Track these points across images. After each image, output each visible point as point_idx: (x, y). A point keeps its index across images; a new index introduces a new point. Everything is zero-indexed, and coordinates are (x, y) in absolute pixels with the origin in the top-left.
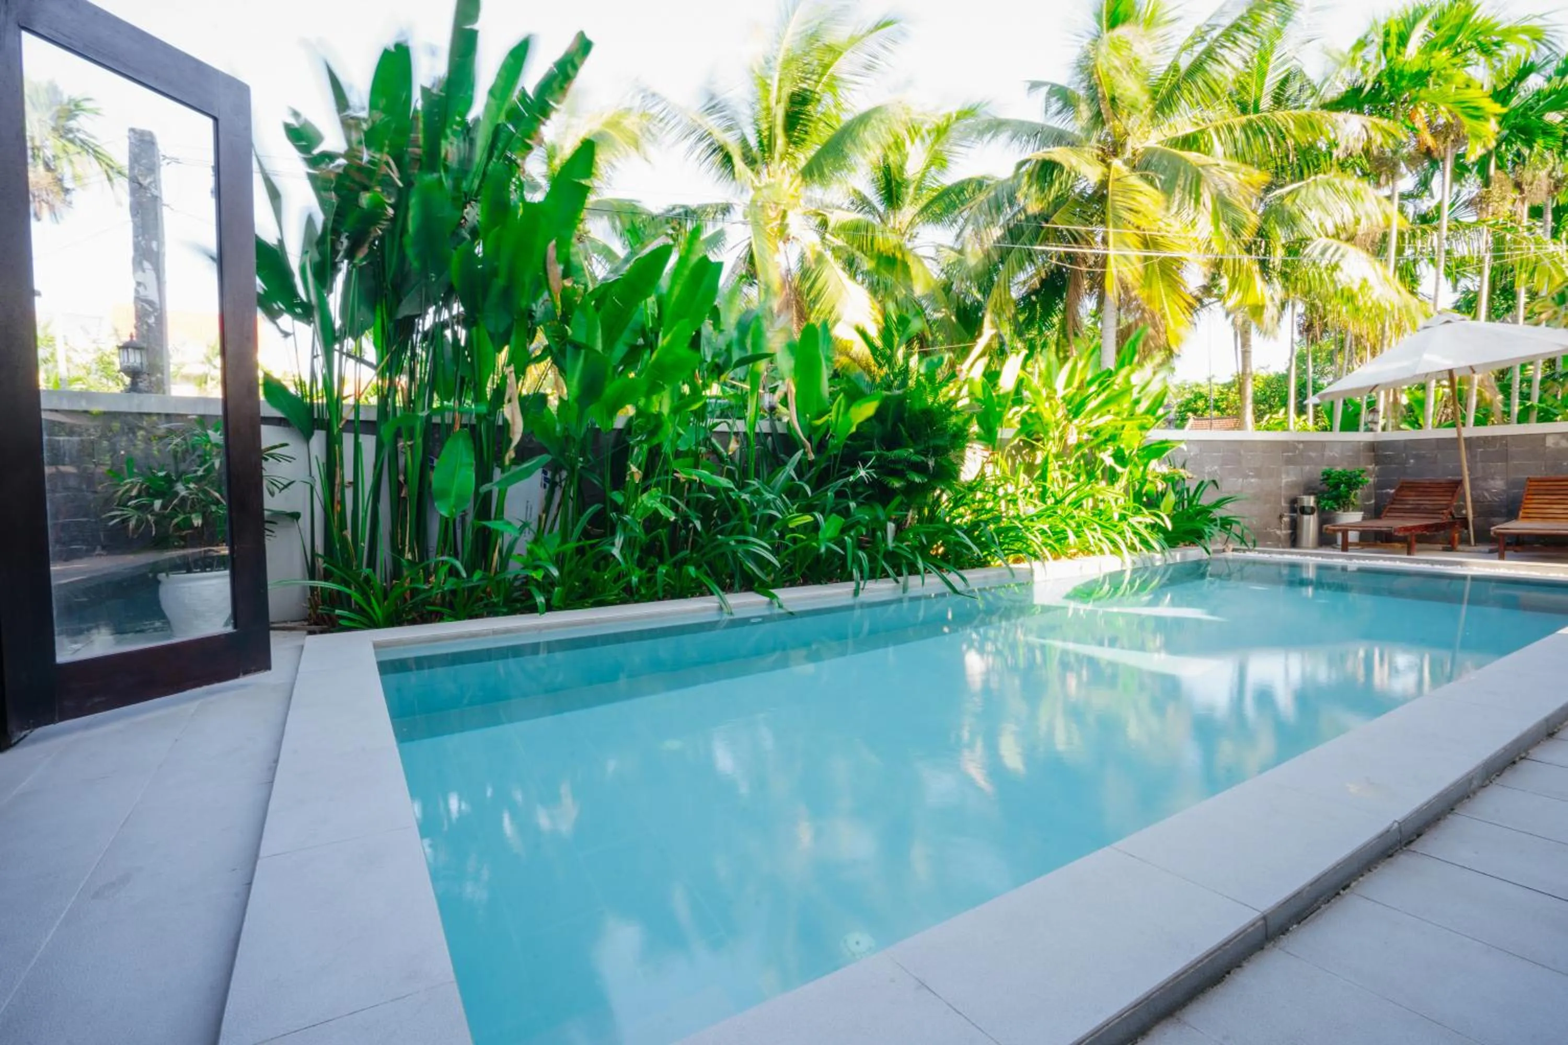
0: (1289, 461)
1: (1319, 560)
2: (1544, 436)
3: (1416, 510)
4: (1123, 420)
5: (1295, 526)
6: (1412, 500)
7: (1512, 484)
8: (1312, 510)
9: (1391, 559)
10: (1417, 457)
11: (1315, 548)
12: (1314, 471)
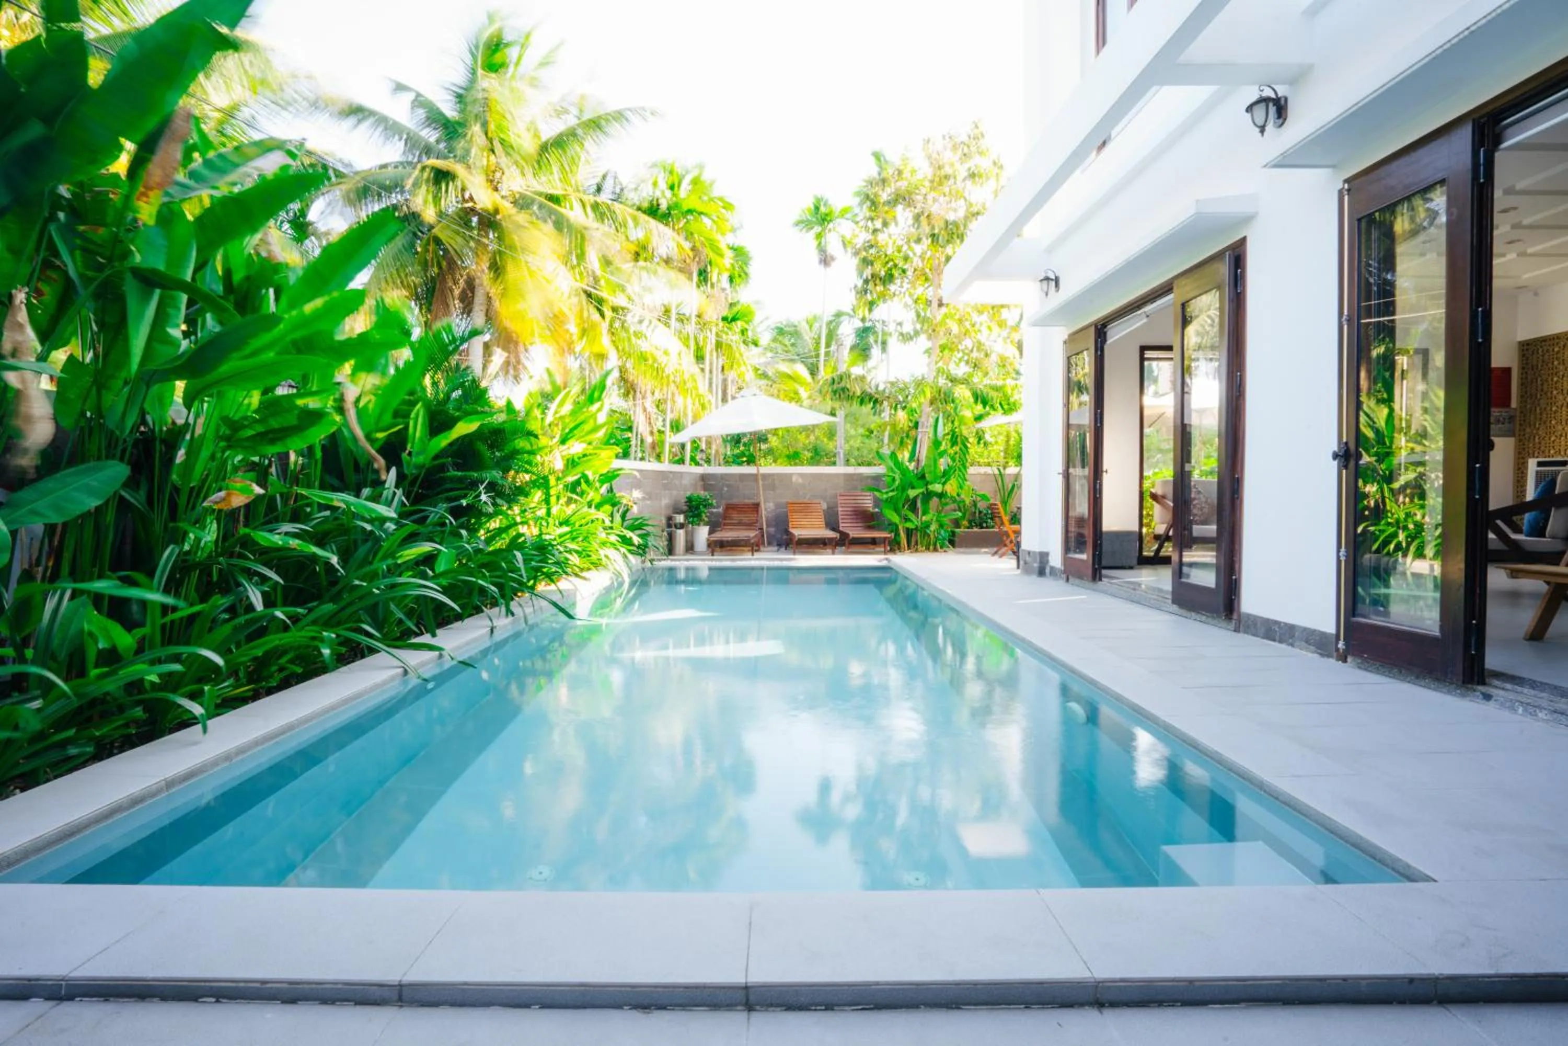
0: (666, 487)
1: (686, 563)
2: (791, 475)
3: (740, 524)
4: (595, 448)
5: (671, 538)
6: (736, 517)
7: (778, 506)
8: (682, 526)
9: (733, 560)
10: (728, 486)
11: (684, 555)
12: (681, 495)
